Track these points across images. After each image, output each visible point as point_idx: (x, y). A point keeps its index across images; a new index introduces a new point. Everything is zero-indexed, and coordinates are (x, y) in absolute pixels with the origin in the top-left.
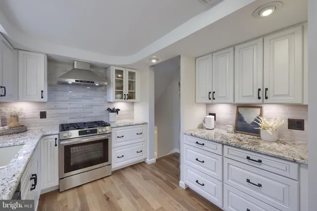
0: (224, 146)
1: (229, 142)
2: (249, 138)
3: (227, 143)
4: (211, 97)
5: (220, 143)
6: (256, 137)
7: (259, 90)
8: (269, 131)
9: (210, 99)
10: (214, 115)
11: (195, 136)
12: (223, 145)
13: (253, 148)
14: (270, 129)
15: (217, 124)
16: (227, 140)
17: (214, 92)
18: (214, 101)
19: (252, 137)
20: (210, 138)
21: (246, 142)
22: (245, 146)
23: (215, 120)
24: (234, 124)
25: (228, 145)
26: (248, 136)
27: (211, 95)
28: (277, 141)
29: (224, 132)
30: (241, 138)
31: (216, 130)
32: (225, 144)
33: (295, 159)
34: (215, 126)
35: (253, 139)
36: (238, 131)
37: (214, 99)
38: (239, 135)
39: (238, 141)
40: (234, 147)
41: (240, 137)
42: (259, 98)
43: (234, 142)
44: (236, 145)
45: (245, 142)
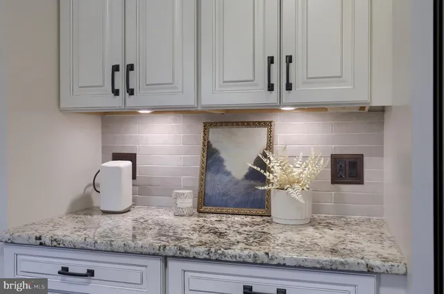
0: (171, 264)
1: (185, 245)
2: (242, 225)
3: (181, 249)
4: (120, 85)
5: (154, 255)
6: (258, 219)
7: (271, 60)
8: (295, 193)
9: (116, 92)
10: (132, 157)
11: (57, 244)
12: (165, 259)
13: (261, 253)
14: (297, 186)
15: (143, 190)
16: (178, 239)
17: (130, 68)
18: (131, 102)
19: (248, 219)
20: (118, 244)
21: (239, 238)
22: (236, 251)
23: (134, 177)
24: (197, 185)
25: (183, 256)
26: (237, 218)
27: (120, 76)
28: (312, 223)
29: (167, 217)
30: (221, 227)
31: (139, 213)
32: (174, 257)
33: (372, 262)
34: (134, 200)
35: (253, 224)
36: (208, 209)
37: (131, 92)
38: (214, 218)
39: (213, 237)
40: (205, 260)
41: (217, 225)
42: (271, 87)
43: (202, 244)
44: (209, 252)
45: (233, 237)
